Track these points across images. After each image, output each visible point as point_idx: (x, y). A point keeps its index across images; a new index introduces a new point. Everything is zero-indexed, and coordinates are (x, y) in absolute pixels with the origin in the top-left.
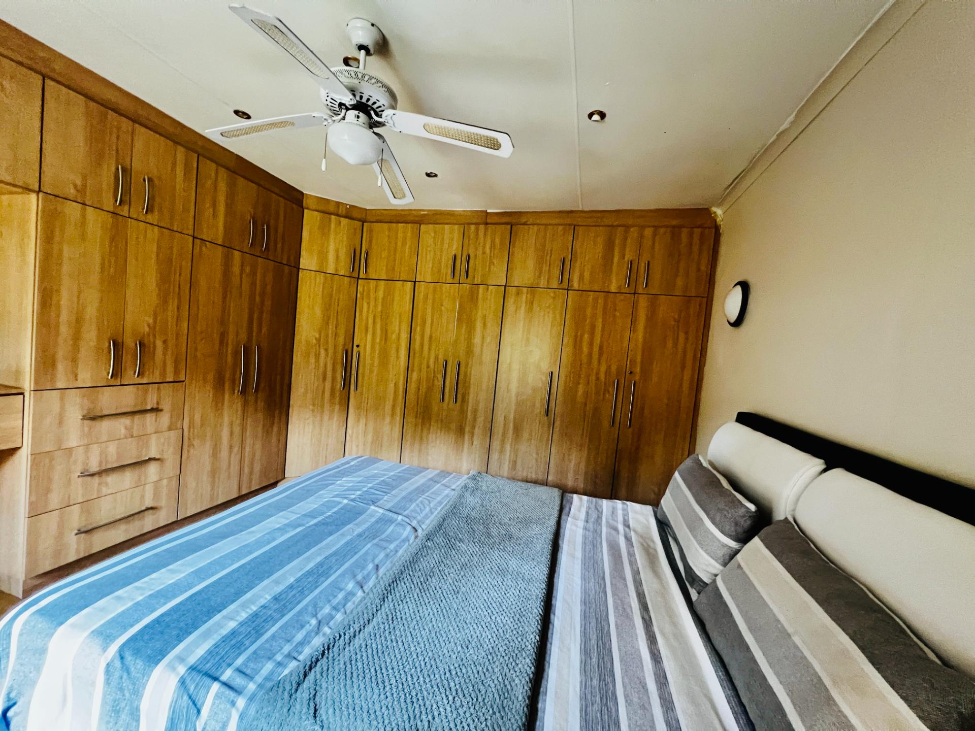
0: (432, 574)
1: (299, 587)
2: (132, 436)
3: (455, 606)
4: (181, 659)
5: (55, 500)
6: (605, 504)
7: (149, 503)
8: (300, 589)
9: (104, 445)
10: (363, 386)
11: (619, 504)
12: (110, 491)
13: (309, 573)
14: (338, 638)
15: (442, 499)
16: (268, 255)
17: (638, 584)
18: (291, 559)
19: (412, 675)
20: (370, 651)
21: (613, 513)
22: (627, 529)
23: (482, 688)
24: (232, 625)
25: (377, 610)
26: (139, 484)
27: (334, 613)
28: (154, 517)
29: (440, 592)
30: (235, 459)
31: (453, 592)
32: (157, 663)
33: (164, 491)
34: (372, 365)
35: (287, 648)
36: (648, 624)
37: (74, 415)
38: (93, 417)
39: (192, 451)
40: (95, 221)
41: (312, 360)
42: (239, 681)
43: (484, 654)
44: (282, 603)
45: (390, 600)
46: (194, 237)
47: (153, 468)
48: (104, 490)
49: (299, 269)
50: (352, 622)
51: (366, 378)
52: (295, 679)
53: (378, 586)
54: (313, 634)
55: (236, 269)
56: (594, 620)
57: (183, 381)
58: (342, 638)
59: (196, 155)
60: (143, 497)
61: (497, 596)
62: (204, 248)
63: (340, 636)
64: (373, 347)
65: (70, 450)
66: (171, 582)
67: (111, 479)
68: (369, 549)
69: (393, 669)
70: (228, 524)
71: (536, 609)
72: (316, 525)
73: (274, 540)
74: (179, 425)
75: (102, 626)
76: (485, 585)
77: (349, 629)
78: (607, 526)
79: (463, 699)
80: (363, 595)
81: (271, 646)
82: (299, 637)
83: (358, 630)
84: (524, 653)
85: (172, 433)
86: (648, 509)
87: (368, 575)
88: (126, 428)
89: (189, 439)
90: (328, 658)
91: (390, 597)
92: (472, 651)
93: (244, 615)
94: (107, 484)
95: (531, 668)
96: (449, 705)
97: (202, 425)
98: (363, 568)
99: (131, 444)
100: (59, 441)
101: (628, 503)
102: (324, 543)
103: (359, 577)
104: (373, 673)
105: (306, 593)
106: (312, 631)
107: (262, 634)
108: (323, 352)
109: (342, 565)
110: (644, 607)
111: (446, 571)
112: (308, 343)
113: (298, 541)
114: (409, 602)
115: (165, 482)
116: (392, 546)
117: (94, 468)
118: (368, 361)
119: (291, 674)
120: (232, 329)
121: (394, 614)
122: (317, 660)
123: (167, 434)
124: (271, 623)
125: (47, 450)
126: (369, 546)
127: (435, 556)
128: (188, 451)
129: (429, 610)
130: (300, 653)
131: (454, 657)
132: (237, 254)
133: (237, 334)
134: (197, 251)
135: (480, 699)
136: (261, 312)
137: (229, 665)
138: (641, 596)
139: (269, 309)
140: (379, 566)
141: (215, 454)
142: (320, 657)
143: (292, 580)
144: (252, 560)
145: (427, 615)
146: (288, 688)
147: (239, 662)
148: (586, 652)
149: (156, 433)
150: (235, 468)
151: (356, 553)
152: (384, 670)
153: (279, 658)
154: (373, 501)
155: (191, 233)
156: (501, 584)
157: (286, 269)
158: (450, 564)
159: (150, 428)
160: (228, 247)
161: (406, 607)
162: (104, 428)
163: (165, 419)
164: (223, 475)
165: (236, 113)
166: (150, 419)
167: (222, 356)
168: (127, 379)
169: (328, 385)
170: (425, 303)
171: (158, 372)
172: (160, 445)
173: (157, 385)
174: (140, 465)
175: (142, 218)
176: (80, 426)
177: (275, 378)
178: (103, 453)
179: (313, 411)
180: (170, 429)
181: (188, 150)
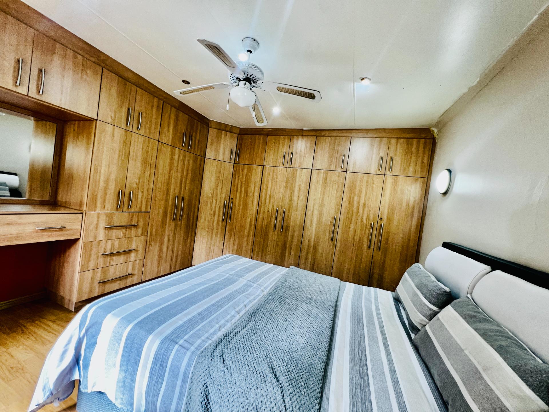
0: (273, 311)
1: (209, 310)
2: (125, 238)
3: (285, 326)
4: (160, 333)
5: (92, 265)
6: (364, 288)
7: (130, 272)
8: (209, 311)
9: (113, 240)
10: (233, 220)
11: (372, 289)
12: (114, 264)
13: (213, 305)
14: (230, 333)
15: (276, 278)
16: (191, 151)
17: (382, 328)
18: (204, 298)
19: (266, 352)
20: (245, 340)
21: (369, 293)
22: (377, 302)
23: (300, 362)
24: (181, 322)
25: (247, 324)
26: (126, 262)
27: (226, 323)
28: (132, 279)
29: (277, 319)
30: (170, 253)
31: (284, 321)
32: (151, 334)
33: (137, 267)
34: (239, 209)
35: (206, 335)
36: (386, 346)
37: (102, 225)
38: (109, 228)
39: (151, 248)
40: (119, 133)
41: (209, 205)
42: (186, 345)
43: (300, 348)
44: (202, 316)
45: (253, 320)
46: (159, 141)
47: (133, 255)
48: (112, 263)
49: (205, 158)
50: (236, 327)
51: (236, 215)
52: (212, 347)
53: (247, 314)
54: (218, 331)
55: (176, 157)
56: (357, 341)
57: (150, 212)
58: (232, 333)
59: (162, 102)
60: (127, 268)
61: (306, 324)
62: (163, 147)
63: (231, 332)
64: (240, 200)
65: (99, 242)
66: (152, 302)
67: (114, 258)
68: (241, 298)
69: (257, 348)
70: (173, 280)
71: (328, 332)
72: (214, 284)
73: (196, 289)
74: (146, 234)
75: (126, 316)
76: (300, 319)
77: (235, 330)
78: (365, 299)
79: (291, 365)
80: (239, 317)
81: (199, 333)
82: (212, 331)
83: (239, 331)
84: (320, 350)
85: (143, 238)
86: (389, 293)
87: (241, 309)
88: (123, 233)
89: (150, 241)
90: (226, 340)
91: (253, 319)
92: (294, 346)
93: (185, 319)
94: (113, 259)
95: (324, 356)
96: (284, 366)
97: (156, 235)
98: (239, 305)
99: (125, 242)
100: (95, 237)
101: (378, 289)
102: (219, 293)
103: (237, 309)
104: (248, 349)
105: (213, 313)
106: (217, 329)
107: (195, 328)
108: (214, 201)
109: (228, 303)
110: (385, 339)
111: (280, 311)
112: (207, 197)
113: (207, 291)
114: (262, 322)
115: (137, 262)
116: (252, 298)
117: (108, 252)
118: (237, 207)
119: (210, 345)
120: (172, 187)
121: (255, 326)
122: (222, 341)
123: (140, 237)
124: (198, 324)
125: (91, 240)
126: (241, 296)
127: (274, 303)
128: (149, 247)
129: (273, 326)
130: (212, 338)
131: (286, 347)
132: (177, 150)
133: (174, 190)
134: (159, 148)
135: (300, 366)
136: (186, 179)
137: (182, 338)
138: (383, 333)
139: (190, 178)
140: (247, 306)
141: (160, 251)
142: (223, 339)
143: (205, 307)
144: (186, 296)
145: (271, 328)
146: (209, 351)
147: (186, 337)
148: (352, 354)
149: (135, 237)
150: (169, 258)
151: (235, 299)
152: (253, 349)
153: (203, 338)
154: (241, 276)
155: (158, 139)
156: (308, 319)
157: (199, 157)
158: (282, 308)
159: (133, 235)
160: (173, 147)
161: (261, 324)
162: (114, 232)
163: (140, 231)
164: (163, 261)
165: (184, 81)
166: (133, 230)
167: (167, 201)
168: (125, 209)
169: (216, 219)
170: (268, 177)
171: (138, 207)
172: (137, 243)
173: (137, 213)
174: (128, 252)
175: (137, 132)
176: (104, 231)
177: (191, 214)
178: (113, 245)
179: (208, 232)
180: (142, 235)
181: (159, 99)
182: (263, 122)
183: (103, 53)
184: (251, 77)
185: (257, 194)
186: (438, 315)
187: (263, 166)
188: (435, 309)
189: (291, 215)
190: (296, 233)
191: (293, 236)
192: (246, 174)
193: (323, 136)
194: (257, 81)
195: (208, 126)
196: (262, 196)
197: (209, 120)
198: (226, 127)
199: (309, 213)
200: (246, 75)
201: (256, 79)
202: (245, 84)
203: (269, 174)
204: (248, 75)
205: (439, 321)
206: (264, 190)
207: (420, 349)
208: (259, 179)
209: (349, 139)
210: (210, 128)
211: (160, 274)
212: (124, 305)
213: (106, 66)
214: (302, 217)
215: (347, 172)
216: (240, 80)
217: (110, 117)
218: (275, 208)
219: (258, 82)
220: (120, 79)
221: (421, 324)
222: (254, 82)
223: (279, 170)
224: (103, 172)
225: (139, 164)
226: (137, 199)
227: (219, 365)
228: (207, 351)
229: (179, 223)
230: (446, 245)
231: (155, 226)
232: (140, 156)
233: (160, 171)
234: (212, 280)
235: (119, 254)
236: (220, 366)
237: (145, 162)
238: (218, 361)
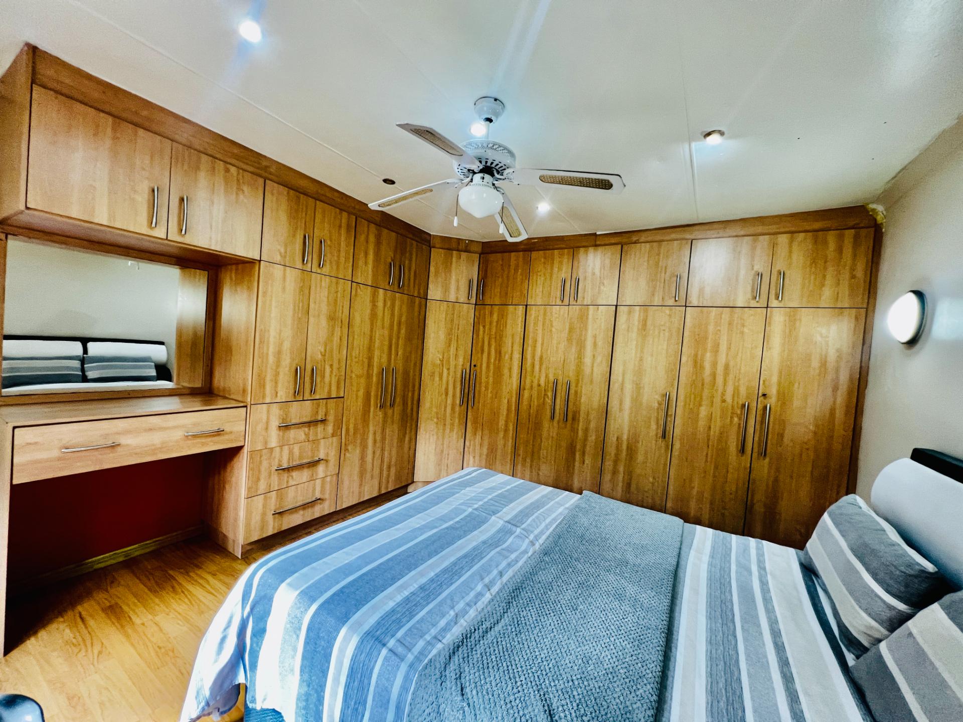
0: (550, 587)
1: (438, 581)
2: (309, 441)
3: (574, 621)
4: (359, 624)
5: (262, 486)
6: (735, 540)
7: (318, 495)
8: (439, 583)
9: (292, 446)
10: (479, 402)
11: (752, 541)
12: (294, 483)
13: (445, 571)
14: (473, 631)
15: (557, 516)
16: (403, 290)
17: (776, 634)
18: (430, 556)
19: (538, 676)
20: (500, 647)
21: (744, 551)
22: (762, 572)
23: (604, 703)
24: (391, 604)
25: (504, 613)
26: (312, 479)
27: (467, 608)
28: (321, 506)
29: (559, 606)
30: (377, 463)
31: (571, 608)
32: (344, 625)
33: (328, 487)
34: (487, 383)
35: (433, 632)
36: (788, 679)
37: (275, 423)
38: (285, 427)
39: (348, 455)
40: (292, 275)
41: (437, 379)
42: (400, 650)
43: (604, 672)
44: (427, 592)
45: (515, 605)
46: (352, 282)
47: (321, 469)
48: (291, 483)
49: (427, 299)
50: (483, 620)
51: (482, 395)
52: (442, 659)
53: (504, 591)
54: (452, 624)
55: (380, 304)
56: (722, 663)
57: (343, 397)
58: (477, 632)
59: (354, 217)
60: (314, 489)
61: (615, 619)
62: (359, 290)
63: (475, 630)
64: (488, 367)
65: (272, 449)
66: (347, 562)
67: (295, 474)
68: (493, 556)
69: (522, 667)
70: (380, 520)
71: (657, 639)
72: (447, 528)
73: (416, 538)
74: (339, 433)
75: (307, 588)
76: (603, 606)
77: (482, 625)
78: (737, 566)
79: (586, 709)
80: (490, 597)
81: (421, 627)
82: (442, 623)
83: (489, 627)
84: (645, 680)
85: (335, 439)
86: (791, 552)
87: (494, 579)
88: (305, 434)
89: (345, 444)
90: (467, 646)
91: (514, 603)
92: (592, 667)
93: (399, 598)
94: (292, 477)
95: (652, 695)
96: (573, 710)
97: (354, 433)
98: (489, 573)
99: (308, 446)
100: (266, 443)
101: (765, 542)
102: (455, 545)
103: (487, 580)
104: (506, 668)
105: (444, 587)
106: (451, 620)
107: (414, 616)
108: (445, 371)
109: (471, 568)
110: (784, 663)
111: (564, 587)
112: (434, 365)
113: (434, 542)
114: (532, 611)
115: (328, 479)
116: (513, 556)
117: (285, 466)
118: (484, 379)
119: (439, 654)
120: (377, 353)
121: (519, 619)
122: (458, 647)
123: (330, 440)
124: (419, 608)
125: (259, 448)
126: (493, 553)
127: (552, 570)
128: (345, 455)
129: (550, 621)
130: (444, 637)
131: (576, 668)
132: (381, 291)
133: (380, 358)
134: (353, 293)
135: (603, 713)
136: (398, 338)
137: (393, 636)
138: (780, 648)
139: (404, 336)
140: (504, 573)
141: (363, 458)
142: (461, 644)
143: (432, 574)
144: (401, 553)
145: (548, 625)
146: (438, 666)
147: (400, 634)
148: (712, 693)
149: (324, 438)
150: (377, 471)
151: (482, 558)
152: (514, 667)
153: (428, 637)
154: (493, 512)
155: (351, 279)
156: (619, 608)
157: (417, 300)
158: (567, 581)
159: (320, 436)
160: (375, 287)
161: (529, 614)
162: (292, 433)
163: (330, 429)
164: (368, 476)
165: (385, 181)
166: (320, 428)
167: (369, 376)
168: (307, 396)
169: (449, 401)
170: (535, 324)
171: (326, 390)
172: (326, 449)
173: (325, 400)
174: (313, 464)
175: (319, 271)
176: (278, 432)
177: (408, 395)
178: (291, 452)
179: (437, 423)
180: (333, 435)
181: (349, 213)
182: (519, 234)
183: (265, 157)
184: (493, 166)
185: (517, 356)
186: (910, 623)
187: (526, 306)
188: (902, 607)
189: (581, 392)
190: (592, 425)
191: (586, 430)
192: (497, 322)
193: (635, 243)
194: (505, 169)
195: (430, 246)
196: (526, 359)
197: (430, 235)
198: (459, 244)
199: (615, 387)
200: (484, 163)
201: (502, 167)
202: (483, 178)
203: (537, 318)
204: (486, 162)
205: (911, 640)
206: (530, 349)
207: (869, 696)
208: (520, 329)
209: (687, 243)
210: (432, 249)
211: (364, 497)
212: (304, 567)
213: (270, 177)
214: (602, 395)
215: (686, 306)
216: (474, 173)
217: (278, 253)
218: (551, 378)
219: (506, 172)
220: (292, 192)
221: (869, 635)
222: (498, 172)
223: (554, 311)
224: (272, 340)
225: (324, 322)
226: (323, 377)
227: (453, 696)
228: (433, 667)
229: (390, 412)
230: (921, 456)
231: (352, 421)
232: (324, 308)
233: (356, 329)
234: (443, 519)
235: (300, 467)
236: (456, 698)
237: (332, 318)
238: (454, 688)
